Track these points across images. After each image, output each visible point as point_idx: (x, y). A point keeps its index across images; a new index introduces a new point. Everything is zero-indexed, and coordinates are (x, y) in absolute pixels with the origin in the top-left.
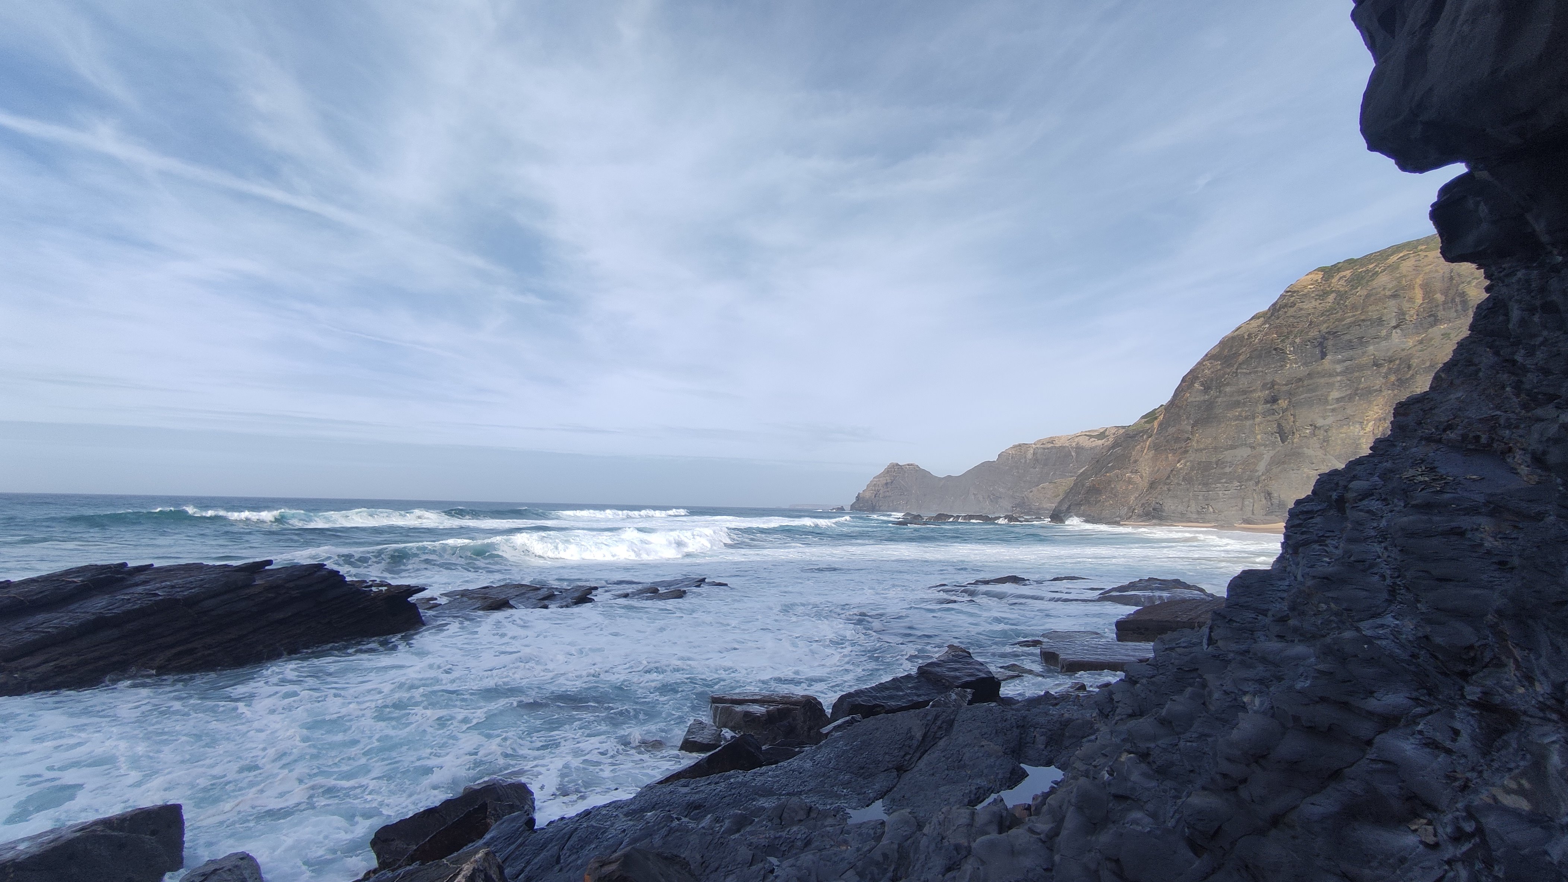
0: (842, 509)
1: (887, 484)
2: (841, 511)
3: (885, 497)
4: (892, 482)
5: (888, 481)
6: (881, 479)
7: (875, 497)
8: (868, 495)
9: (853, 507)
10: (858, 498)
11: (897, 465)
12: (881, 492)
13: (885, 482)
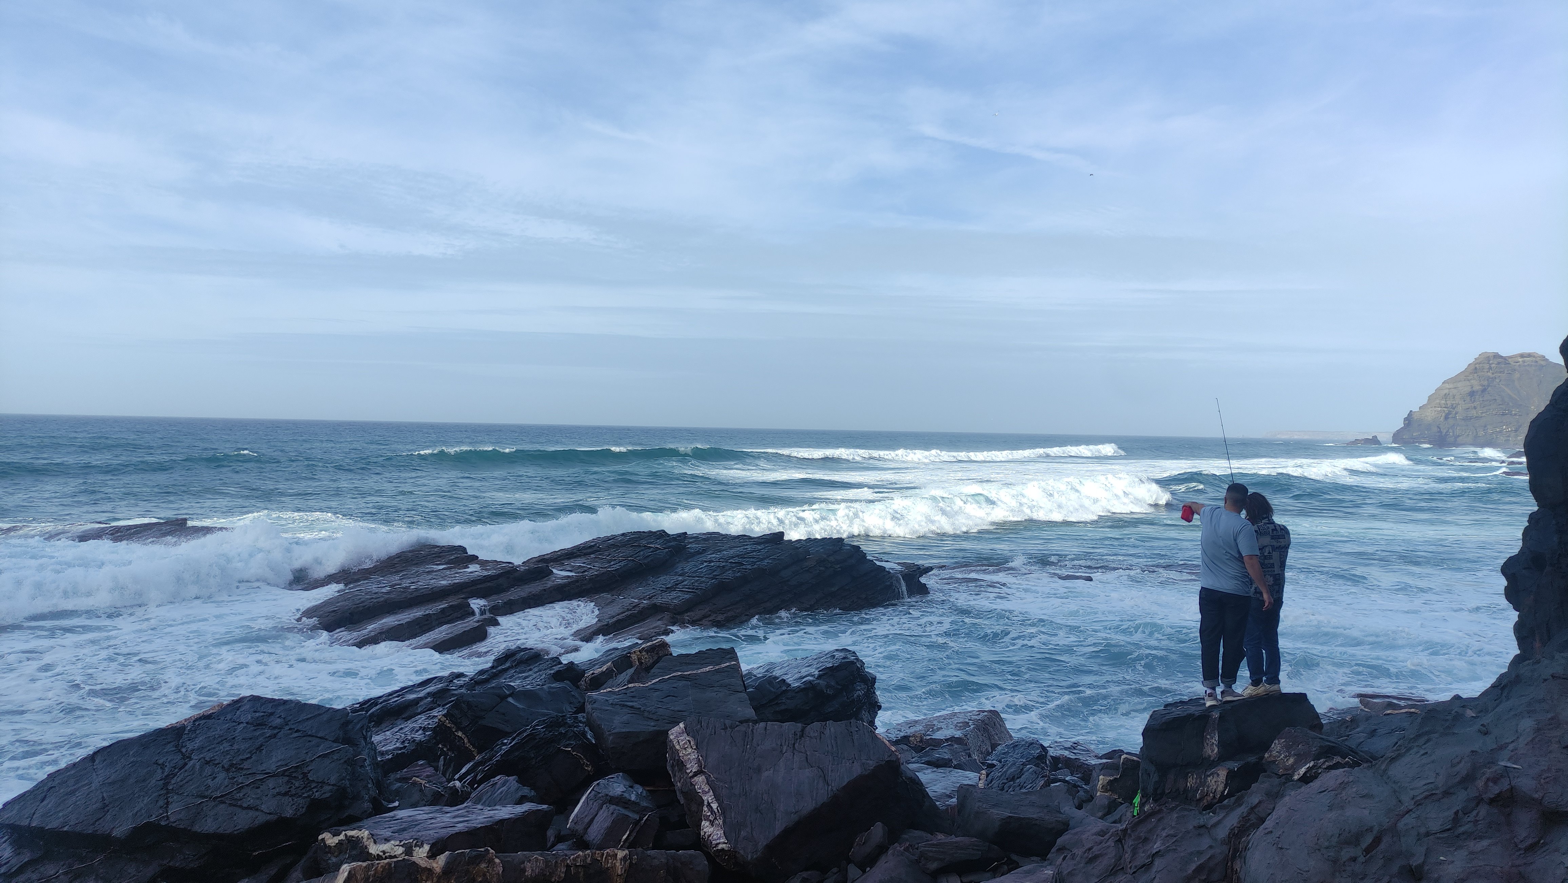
0: (1374, 441)
1: (1472, 394)
2: (1372, 445)
3: (1467, 419)
4: (1484, 391)
5: (1477, 388)
6: (1459, 385)
7: (1446, 418)
8: (1430, 415)
9: (1397, 437)
10: (1409, 420)
11: (1496, 356)
12: (1460, 409)
13: (1468, 389)
